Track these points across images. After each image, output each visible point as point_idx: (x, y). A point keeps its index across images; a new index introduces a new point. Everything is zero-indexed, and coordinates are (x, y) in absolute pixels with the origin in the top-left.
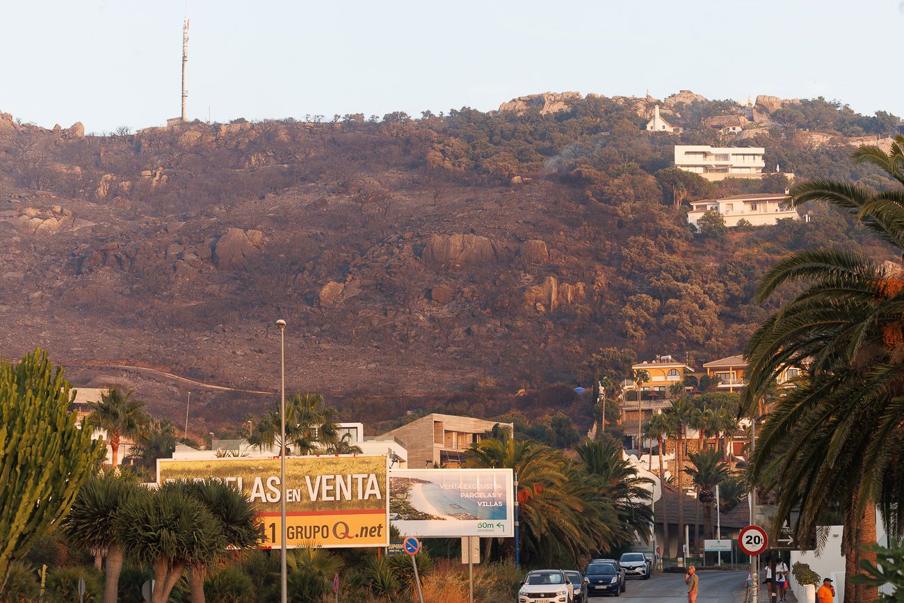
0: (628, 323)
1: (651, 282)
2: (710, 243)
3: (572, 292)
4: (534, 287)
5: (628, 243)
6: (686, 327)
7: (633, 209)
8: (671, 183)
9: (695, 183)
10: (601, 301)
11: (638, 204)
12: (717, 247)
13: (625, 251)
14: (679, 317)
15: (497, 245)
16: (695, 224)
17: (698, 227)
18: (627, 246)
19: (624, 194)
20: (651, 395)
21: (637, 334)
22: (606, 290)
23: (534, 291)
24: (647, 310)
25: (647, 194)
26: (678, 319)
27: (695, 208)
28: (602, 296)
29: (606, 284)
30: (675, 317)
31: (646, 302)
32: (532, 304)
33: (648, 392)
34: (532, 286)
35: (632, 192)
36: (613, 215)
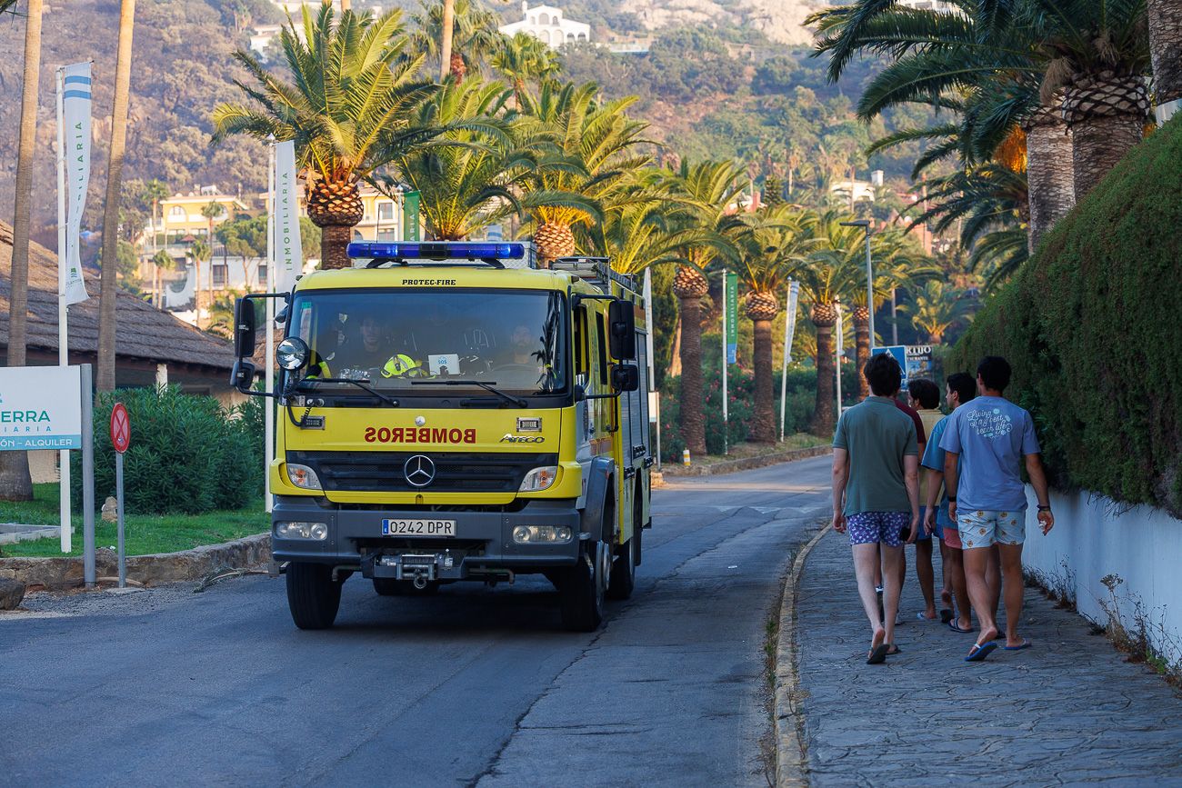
0: (168, 163)
1: (202, 113)
2: (278, 73)
3: (100, 129)
4: (50, 121)
5: (173, 69)
6: (245, 167)
7: (182, 33)
8: (233, 6)
9: (261, 7)
10: (137, 139)
11: (189, 27)
12: (287, 78)
13: (168, 78)
14: (235, 155)
15: (5, 71)
16: (260, 51)
17: (263, 54)
18: (171, 71)
19: (173, 17)
20: (185, 239)
21: (181, 177)
22: (144, 125)
23: (48, 126)
24: (195, 146)
25: (201, 16)
26: (234, 158)
27: (260, 33)
28: (138, 133)
29: (144, 119)
30: (231, 154)
31: (192, 136)
32: (46, 143)
33: (182, 236)
34: (48, 119)
35: (183, 14)
36: (157, 39)
